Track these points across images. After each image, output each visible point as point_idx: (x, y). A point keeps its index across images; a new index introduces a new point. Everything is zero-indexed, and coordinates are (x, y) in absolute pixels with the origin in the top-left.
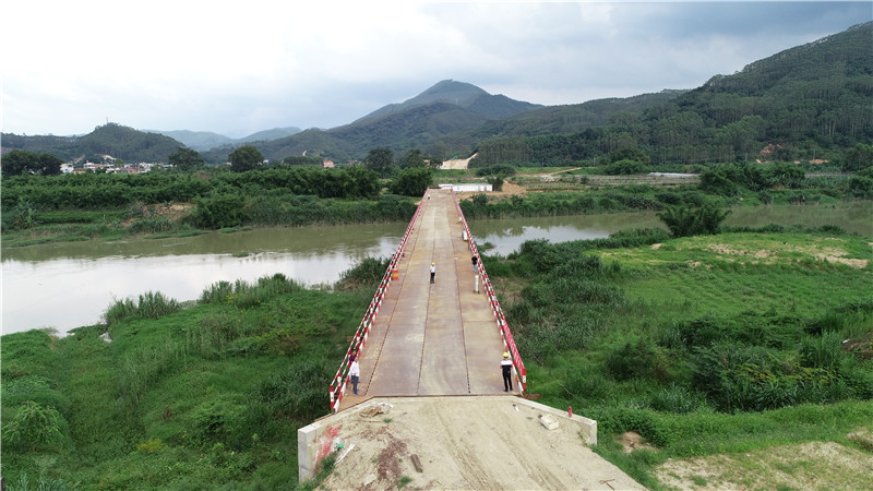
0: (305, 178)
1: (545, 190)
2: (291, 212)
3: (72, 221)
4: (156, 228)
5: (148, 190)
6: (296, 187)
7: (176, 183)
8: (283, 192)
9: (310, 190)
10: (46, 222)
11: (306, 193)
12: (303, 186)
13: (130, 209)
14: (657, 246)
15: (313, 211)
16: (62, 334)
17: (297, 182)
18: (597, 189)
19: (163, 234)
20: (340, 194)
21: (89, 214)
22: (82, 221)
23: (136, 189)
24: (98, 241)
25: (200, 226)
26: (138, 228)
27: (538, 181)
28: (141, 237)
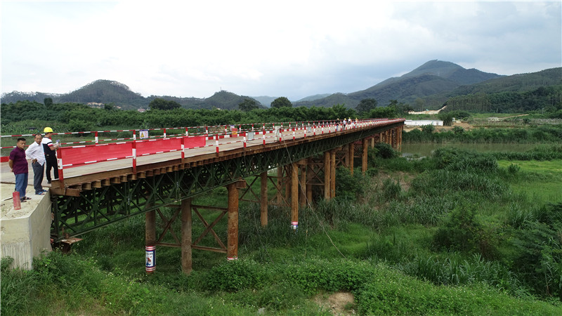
1: (489, 126)
5: (211, 118)
18: (535, 127)
27: (485, 121)
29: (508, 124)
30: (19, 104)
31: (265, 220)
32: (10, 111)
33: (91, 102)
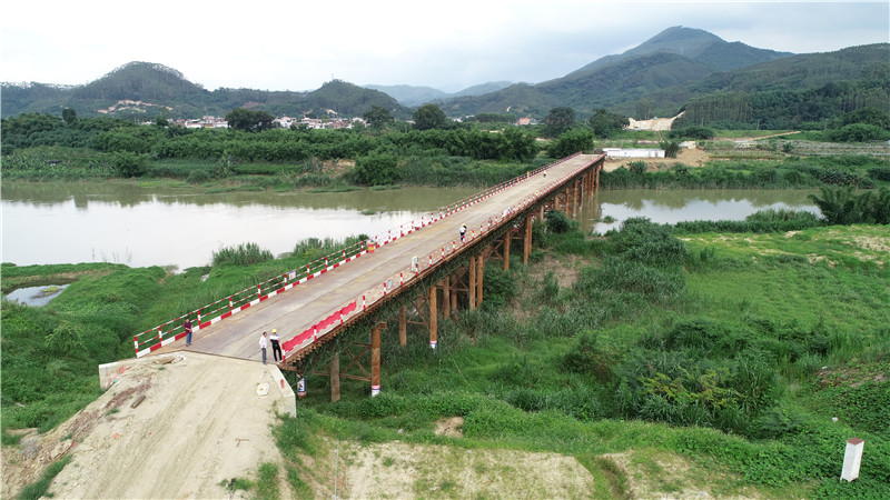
0: (463, 139)
1: (732, 157)
2: (440, 173)
3: (259, 173)
4: (317, 183)
5: (324, 147)
6: (453, 148)
7: (348, 141)
8: (436, 153)
9: (466, 151)
10: (239, 173)
11: (463, 154)
12: (460, 147)
13: (305, 164)
14: (792, 233)
15: (459, 173)
16: (179, 272)
17: (455, 143)
18: (798, 159)
19: (323, 189)
20: (495, 156)
21: (274, 167)
22: (267, 173)
23: (313, 146)
24: (272, 192)
25: (357, 183)
26: (304, 182)
27: (730, 147)
28: (304, 190)
29: (761, 153)
30: (25, 119)
31: (404, 339)
32: (13, 131)
33: (123, 99)
